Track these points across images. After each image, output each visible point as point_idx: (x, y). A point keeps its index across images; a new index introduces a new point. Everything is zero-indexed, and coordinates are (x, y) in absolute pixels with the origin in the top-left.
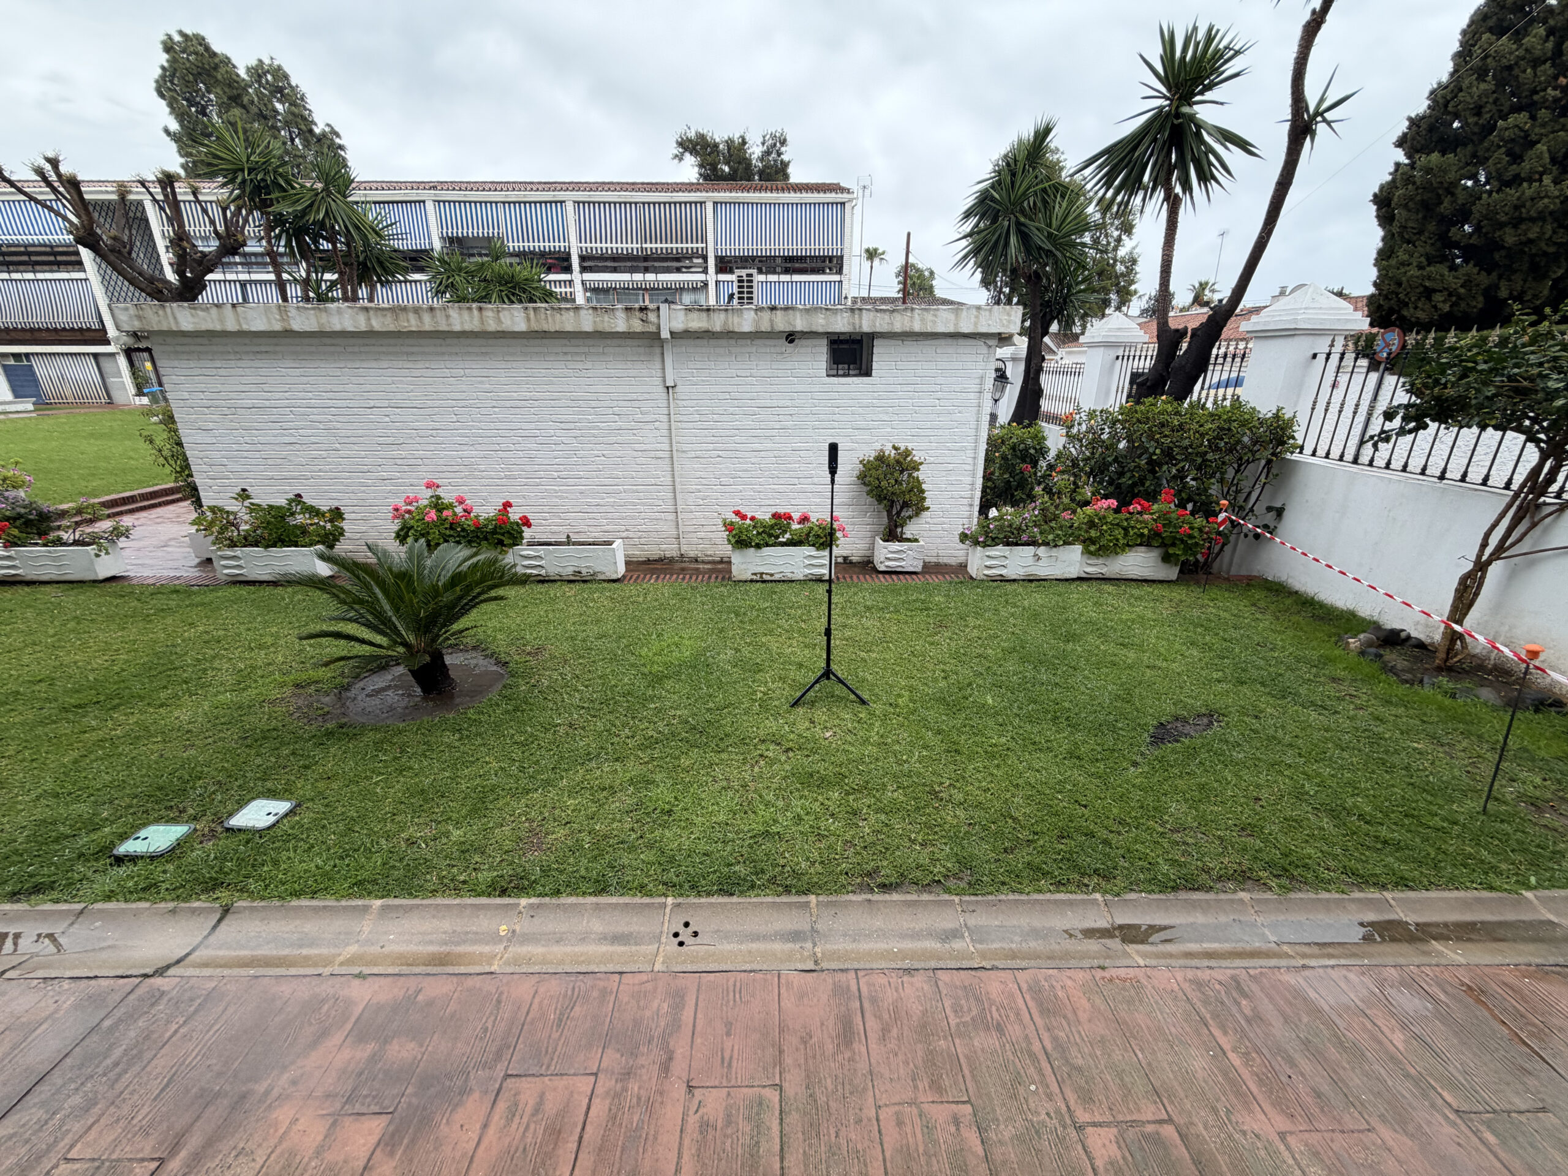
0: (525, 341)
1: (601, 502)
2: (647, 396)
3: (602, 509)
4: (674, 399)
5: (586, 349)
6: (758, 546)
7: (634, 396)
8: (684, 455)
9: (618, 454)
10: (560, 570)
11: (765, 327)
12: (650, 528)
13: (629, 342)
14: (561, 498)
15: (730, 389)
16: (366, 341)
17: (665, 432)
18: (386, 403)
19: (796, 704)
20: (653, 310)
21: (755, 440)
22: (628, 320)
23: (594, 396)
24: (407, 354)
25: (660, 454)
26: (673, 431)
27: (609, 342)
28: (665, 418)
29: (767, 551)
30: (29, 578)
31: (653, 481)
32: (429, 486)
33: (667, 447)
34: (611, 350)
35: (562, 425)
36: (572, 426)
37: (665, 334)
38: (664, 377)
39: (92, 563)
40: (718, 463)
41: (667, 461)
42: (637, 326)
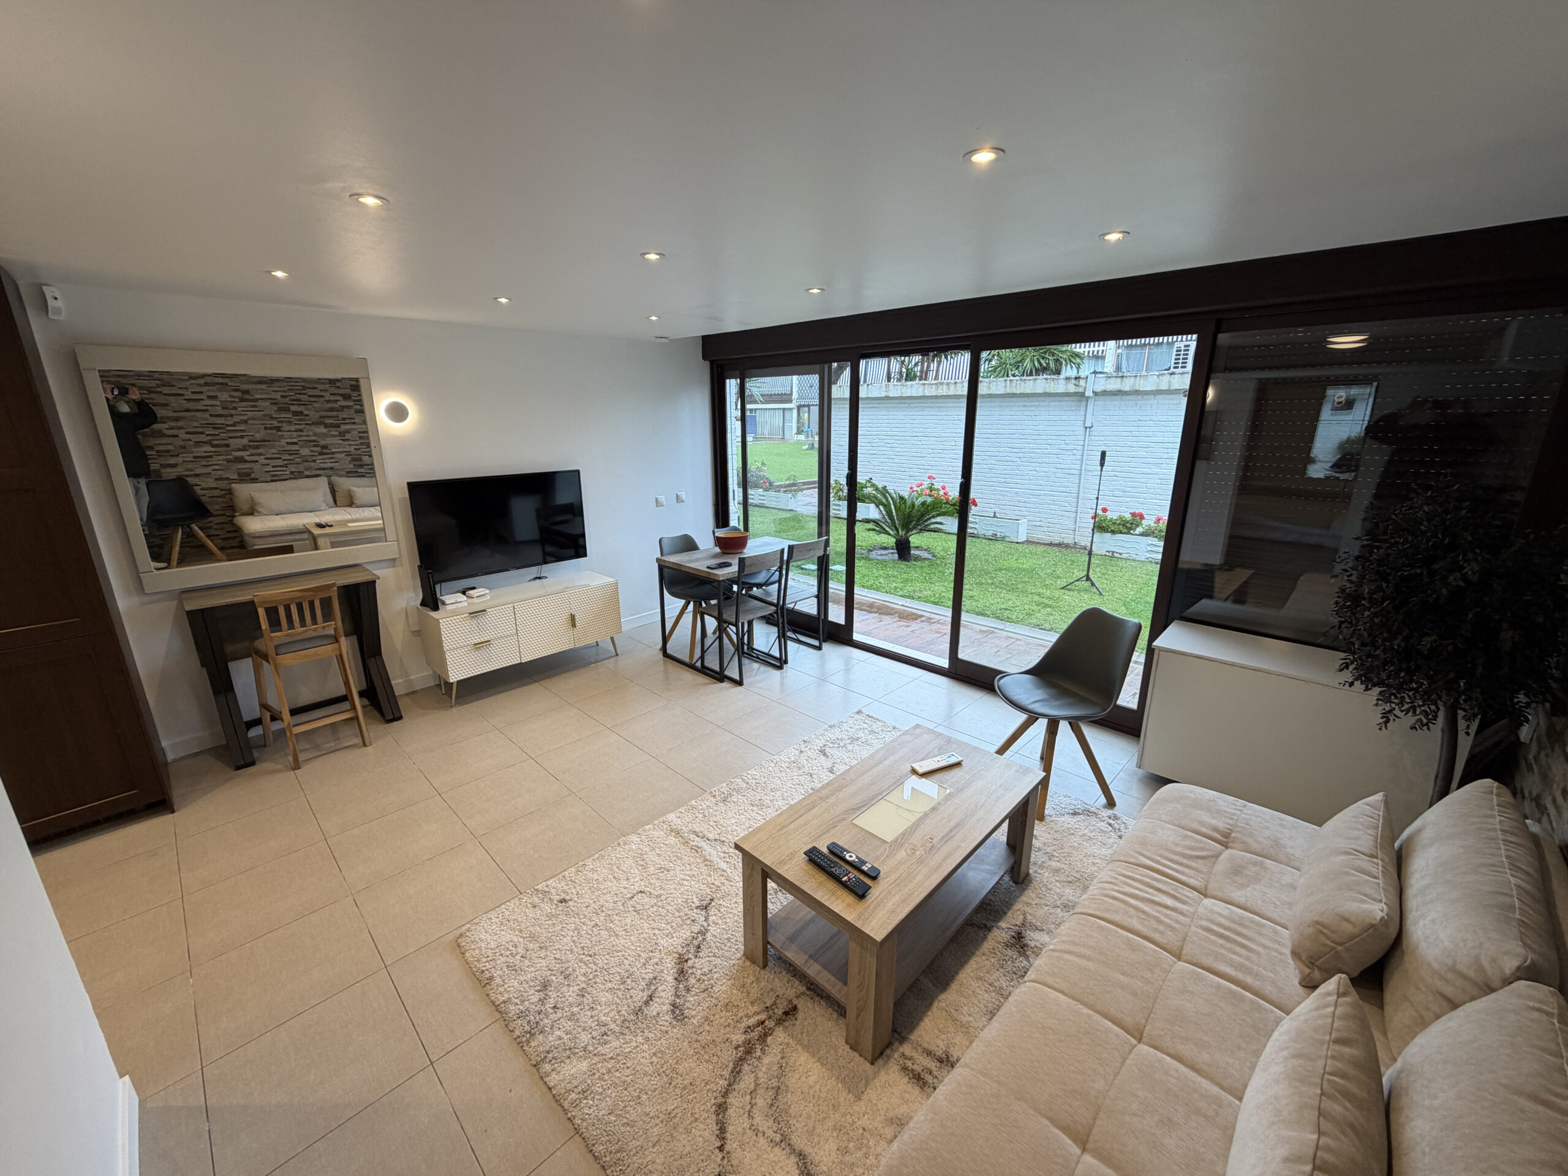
0: (1002, 399)
1: (1027, 500)
2: (1071, 433)
3: (1028, 505)
4: (1089, 435)
5: (1037, 403)
6: (1113, 532)
7: (1062, 433)
8: (1089, 473)
9: (1046, 470)
10: (985, 532)
11: (1164, 386)
12: (1056, 521)
13: (1066, 398)
14: (1004, 495)
15: (1132, 429)
16: (921, 401)
17: (1079, 457)
18: (922, 434)
19: (1063, 588)
20: (1084, 378)
21: (1147, 466)
22: (1066, 385)
23: (1036, 433)
24: (938, 407)
25: (1073, 471)
26: (1085, 457)
27: (1053, 398)
28: (1080, 448)
29: (1119, 536)
30: (767, 505)
31: (1064, 489)
32: (930, 477)
33: (1078, 467)
34: (1054, 403)
35: (1014, 450)
36: (1019, 450)
37: (1089, 393)
38: (1085, 421)
39: (788, 501)
40: (1113, 481)
41: (1077, 477)
42: (1072, 388)
